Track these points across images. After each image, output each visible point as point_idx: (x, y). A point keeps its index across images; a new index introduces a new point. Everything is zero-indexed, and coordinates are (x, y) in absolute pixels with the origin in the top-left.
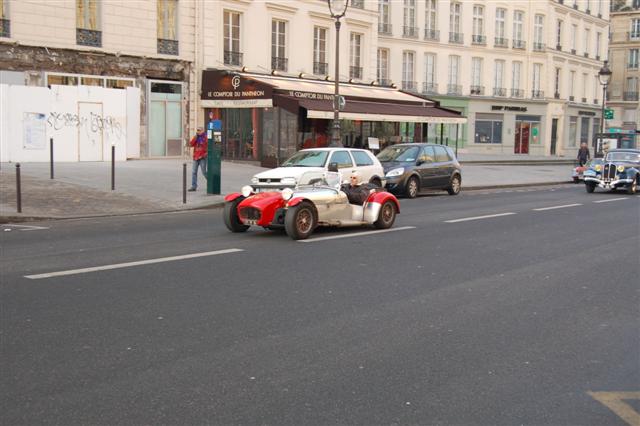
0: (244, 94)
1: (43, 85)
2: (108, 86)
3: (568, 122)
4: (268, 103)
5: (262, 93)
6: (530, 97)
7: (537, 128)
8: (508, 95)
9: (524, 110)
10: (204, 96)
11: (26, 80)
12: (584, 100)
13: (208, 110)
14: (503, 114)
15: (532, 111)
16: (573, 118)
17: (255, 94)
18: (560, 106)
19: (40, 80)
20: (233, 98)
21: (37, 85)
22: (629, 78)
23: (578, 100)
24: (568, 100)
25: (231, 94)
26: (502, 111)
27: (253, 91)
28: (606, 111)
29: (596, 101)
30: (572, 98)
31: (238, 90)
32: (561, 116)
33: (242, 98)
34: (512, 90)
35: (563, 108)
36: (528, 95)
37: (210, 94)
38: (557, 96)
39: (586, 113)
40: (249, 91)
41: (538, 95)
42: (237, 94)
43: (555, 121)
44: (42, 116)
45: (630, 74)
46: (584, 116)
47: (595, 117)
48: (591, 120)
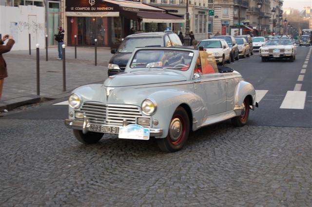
0: (99, 9)
1: (12, 6)
2: (35, 5)
3: (195, 18)
4: (117, 14)
5: (111, 8)
6: (178, 4)
8: (168, 3)
9: (177, 11)
10: (68, 10)
11: (6, 3)
12: (200, 4)
13: (69, 18)
15: (180, 12)
16: (197, 16)
17: (106, 9)
18: (191, 8)
19: (10, 3)
20: (90, 11)
21: (9, 6)
23: (198, 5)
24: (194, 5)
25: (89, 9)
27: (105, 7)
28: (209, 11)
29: (204, 4)
30: (195, 3)
31: (93, 6)
32: (192, 14)
33: (97, 11)
35: (193, 10)
36: (177, 1)
37: (72, 9)
38: (190, 2)
39: (201, 12)
40: (102, 7)
41: (182, 2)
42: (93, 9)
44: (16, 24)
46: (201, 14)
47: (205, 14)
48: (203, 16)
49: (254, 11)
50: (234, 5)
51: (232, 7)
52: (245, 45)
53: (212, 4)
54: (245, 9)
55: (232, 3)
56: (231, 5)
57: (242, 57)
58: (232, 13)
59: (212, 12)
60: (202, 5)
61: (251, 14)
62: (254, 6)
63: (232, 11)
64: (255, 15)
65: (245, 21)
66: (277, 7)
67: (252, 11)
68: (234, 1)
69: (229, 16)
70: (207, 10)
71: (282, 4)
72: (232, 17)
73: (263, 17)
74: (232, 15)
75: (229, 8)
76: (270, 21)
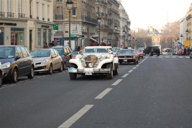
3: (37, 32)
6: (17, 17)
7: (22, 35)
8: (6, 16)
9: (15, 25)
12: (43, 19)
14: (4, 27)
15: (19, 25)
16: (39, 30)
18: (33, 22)
22: (57, 7)
23: (41, 19)
24: (36, 19)
26: (3, 26)
28: (54, 25)
29: (49, 20)
30: (38, 18)
32: (34, 28)
34: (8, 13)
35: (34, 24)
36: (16, 16)
38: (31, 16)
39: (45, 26)
41: (22, 16)
43: (31, 31)
45: (58, 5)
46: (44, 28)
47: (49, 28)
48: (48, 30)
49: (104, 27)
50: (82, 22)
51: (81, 23)
52: (52, 58)
53: (63, 20)
54: (95, 25)
55: (80, 20)
56: (79, 22)
57: (47, 73)
58: (81, 29)
59: (56, 27)
60: (46, 20)
61: (102, 30)
62: (103, 24)
63: (81, 27)
64: (105, 31)
65: (94, 36)
66: (126, 26)
67: (102, 27)
68: (82, 18)
69: (78, 31)
70: (52, 25)
71: (130, 23)
72: (81, 32)
73: (112, 33)
74: (81, 30)
75: (78, 24)
76: (120, 36)
